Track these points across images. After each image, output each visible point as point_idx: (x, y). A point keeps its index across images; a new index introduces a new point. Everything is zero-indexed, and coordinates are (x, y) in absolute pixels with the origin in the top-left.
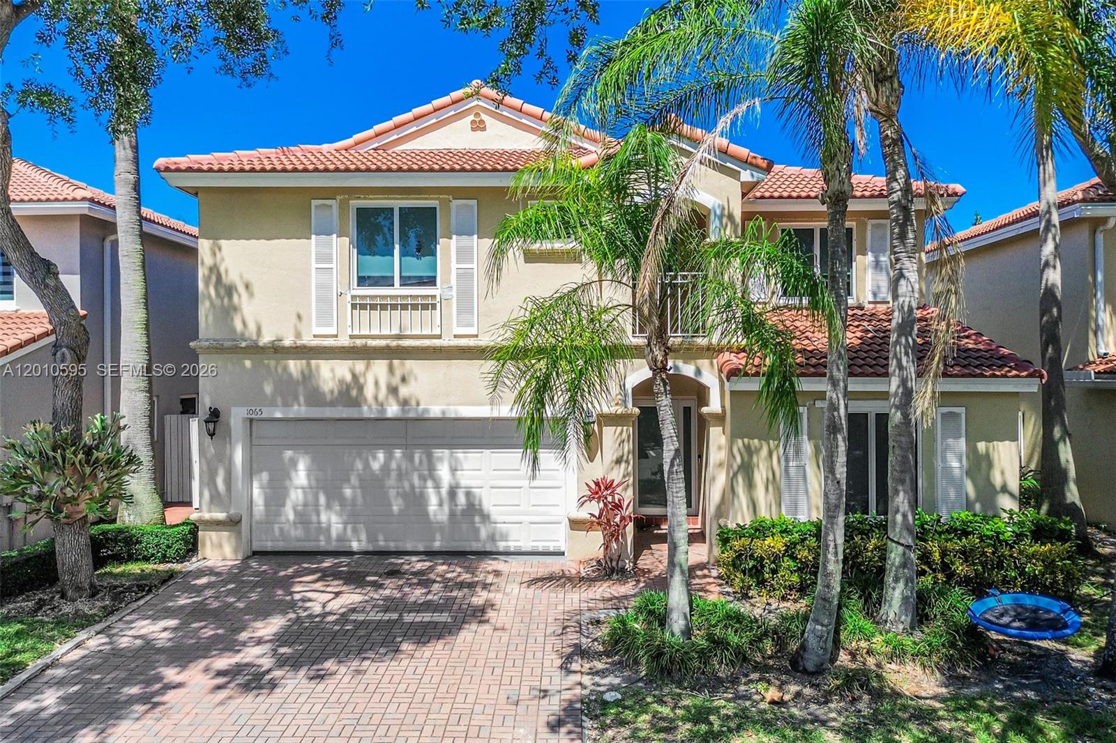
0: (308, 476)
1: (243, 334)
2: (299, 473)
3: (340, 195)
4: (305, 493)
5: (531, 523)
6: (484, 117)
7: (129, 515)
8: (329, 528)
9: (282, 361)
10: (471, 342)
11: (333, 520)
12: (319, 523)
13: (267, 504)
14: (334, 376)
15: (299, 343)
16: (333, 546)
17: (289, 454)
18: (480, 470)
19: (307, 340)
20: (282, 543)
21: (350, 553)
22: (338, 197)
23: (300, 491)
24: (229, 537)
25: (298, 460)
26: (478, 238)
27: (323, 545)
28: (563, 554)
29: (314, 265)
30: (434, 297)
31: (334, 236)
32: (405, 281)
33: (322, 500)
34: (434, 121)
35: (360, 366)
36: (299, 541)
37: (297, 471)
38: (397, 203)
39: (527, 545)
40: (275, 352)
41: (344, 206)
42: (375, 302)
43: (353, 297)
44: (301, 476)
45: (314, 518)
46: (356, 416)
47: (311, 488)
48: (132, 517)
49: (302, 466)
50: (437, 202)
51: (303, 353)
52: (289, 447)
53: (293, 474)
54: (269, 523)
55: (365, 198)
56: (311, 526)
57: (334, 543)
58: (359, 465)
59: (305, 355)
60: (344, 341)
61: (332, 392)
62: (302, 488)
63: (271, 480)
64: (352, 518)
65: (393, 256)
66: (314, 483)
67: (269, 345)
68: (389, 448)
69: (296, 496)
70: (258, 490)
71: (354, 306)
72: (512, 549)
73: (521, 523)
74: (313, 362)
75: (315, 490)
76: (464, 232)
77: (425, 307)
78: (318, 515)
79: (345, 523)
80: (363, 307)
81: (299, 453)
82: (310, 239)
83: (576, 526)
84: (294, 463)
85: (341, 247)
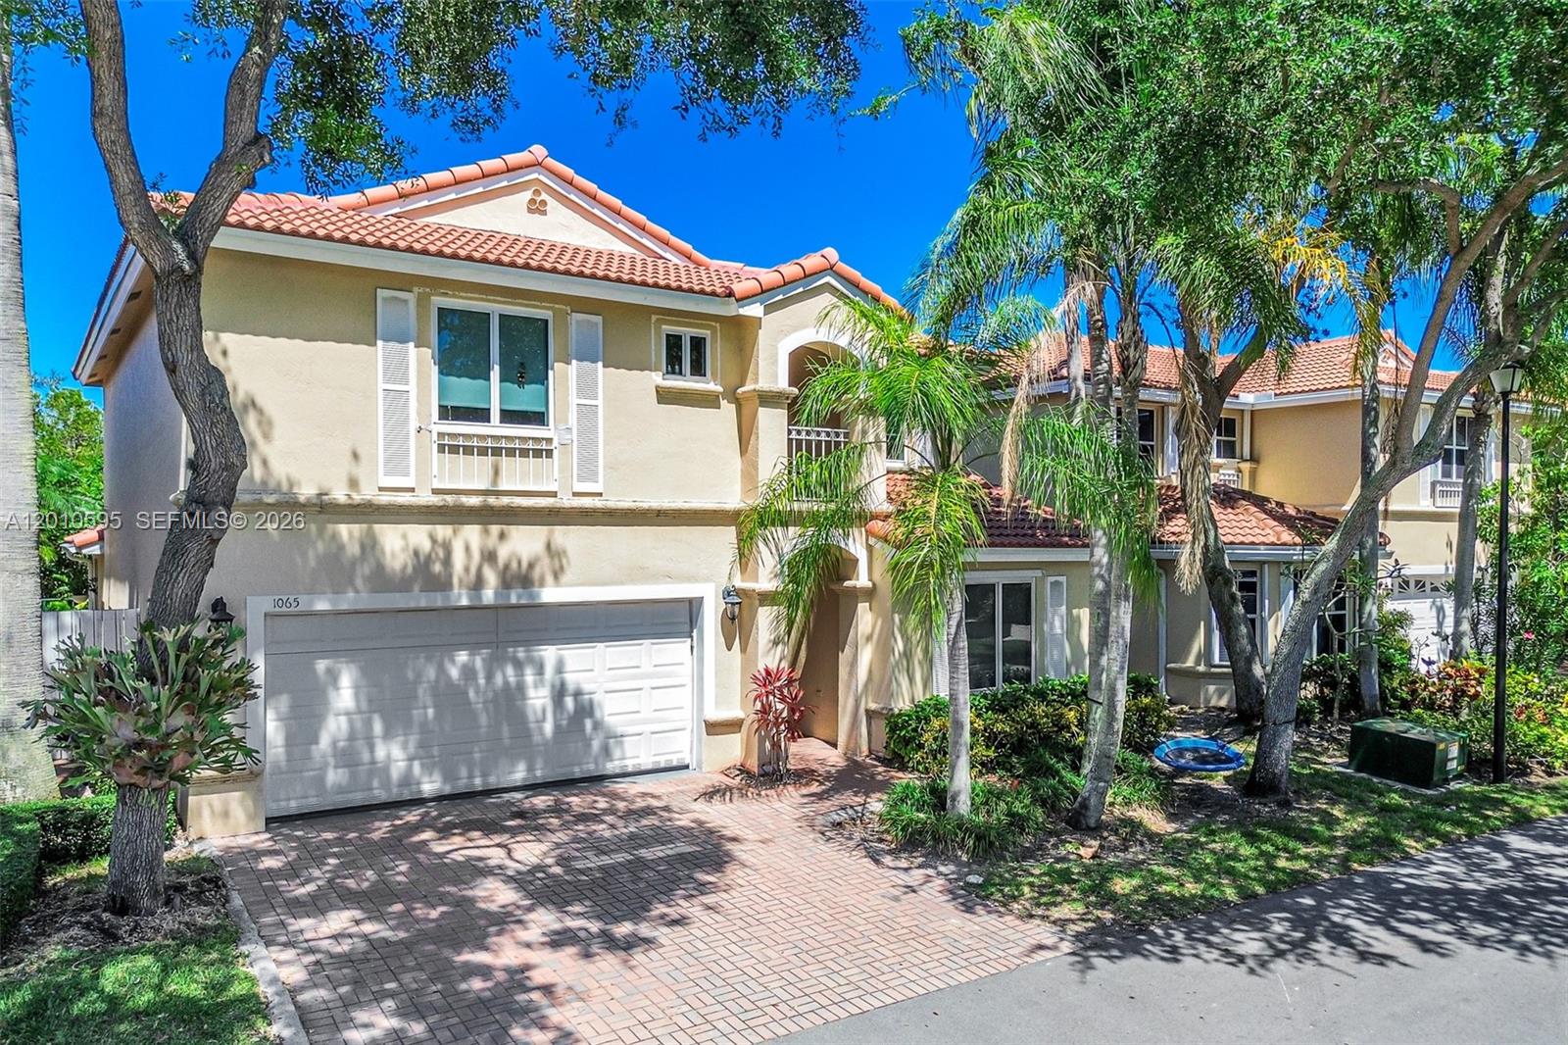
0: (357, 696)
1: (264, 483)
2: (342, 691)
3: (420, 287)
4: (351, 722)
5: (653, 733)
6: (544, 196)
7: (13, 788)
8: (386, 769)
9: (330, 526)
10: (597, 503)
11: (394, 755)
12: (373, 762)
13: (289, 743)
14: (407, 545)
15: (357, 498)
16: (395, 794)
17: (321, 665)
18: (592, 670)
19: (368, 493)
20: (315, 799)
21: (419, 802)
22: (416, 290)
23: (343, 719)
24: (242, 802)
25: (340, 672)
26: (604, 366)
27: (380, 795)
28: (687, 767)
29: (381, 386)
30: (549, 441)
31: (411, 345)
32: (508, 416)
33: (378, 727)
34: (480, 190)
35: (443, 531)
36: (342, 793)
37: (337, 689)
38: (495, 308)
39: (647, 762)
40: (320, 512)
41: (422, 302)
42: (470, 444)
43: (441, 435)
44: (345, 695)
45: (366, 757)
46: (439, 603)
47: (359, 712)
48: (19, 790)
49: (346, 680)
50: (550, 313)
51: (364, 514)
52: (324, 654)
53: (332, 694)
54: (296, 772)
55: (454, 296)
56: (361, 768)
57: (395, 790)
58: (431, 673)
59: (364, 517)
60: (425, 498)
61: (405, 567)
62: (347, 714)
63: (293, 707)
64: (423, 753)
65: (488, 379)
66: (364, 706)
67: (314, 501)
68: (473, 647)
69: (334, 728)
70: (274, 723)
71: (441, 448)
72: (630, 769)
73: (640, 734)
74: (377, 527)
75: (367, 715)
76: (587, 356)
77: (538, 453)
78: (372, 748)
79: (411, 759)
80: (454, 449)
81: (342, 662)
82: (375, 345)
83: (712, 731)
84: (333, 677)
85: (419, 362)
